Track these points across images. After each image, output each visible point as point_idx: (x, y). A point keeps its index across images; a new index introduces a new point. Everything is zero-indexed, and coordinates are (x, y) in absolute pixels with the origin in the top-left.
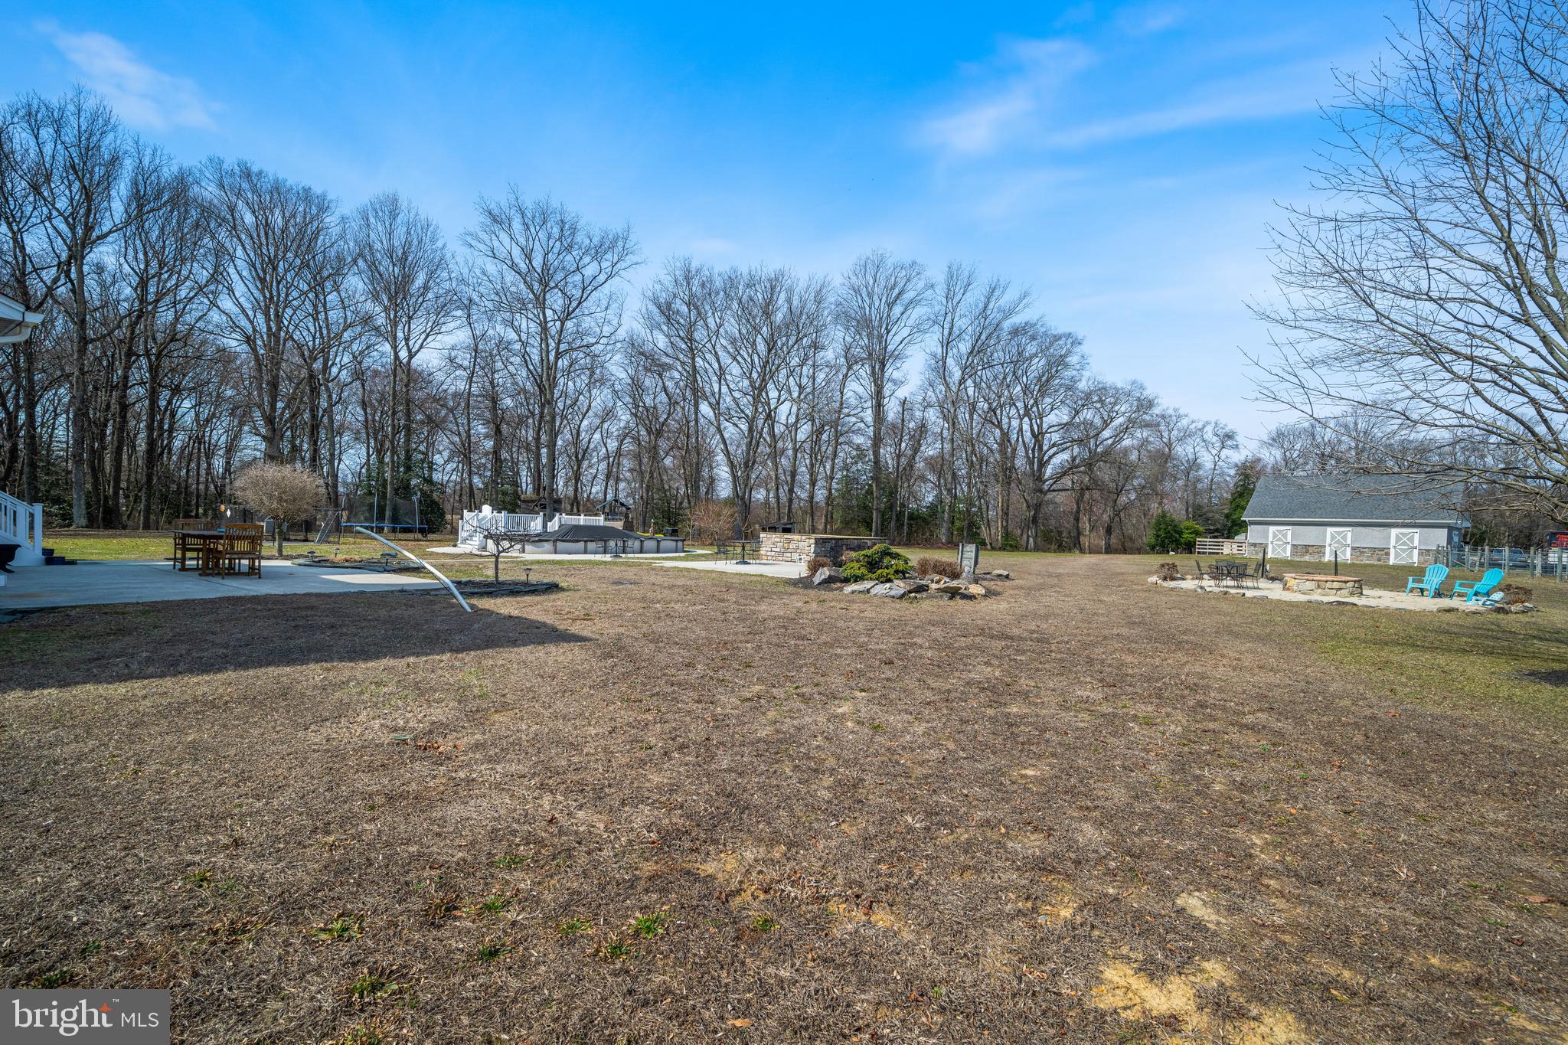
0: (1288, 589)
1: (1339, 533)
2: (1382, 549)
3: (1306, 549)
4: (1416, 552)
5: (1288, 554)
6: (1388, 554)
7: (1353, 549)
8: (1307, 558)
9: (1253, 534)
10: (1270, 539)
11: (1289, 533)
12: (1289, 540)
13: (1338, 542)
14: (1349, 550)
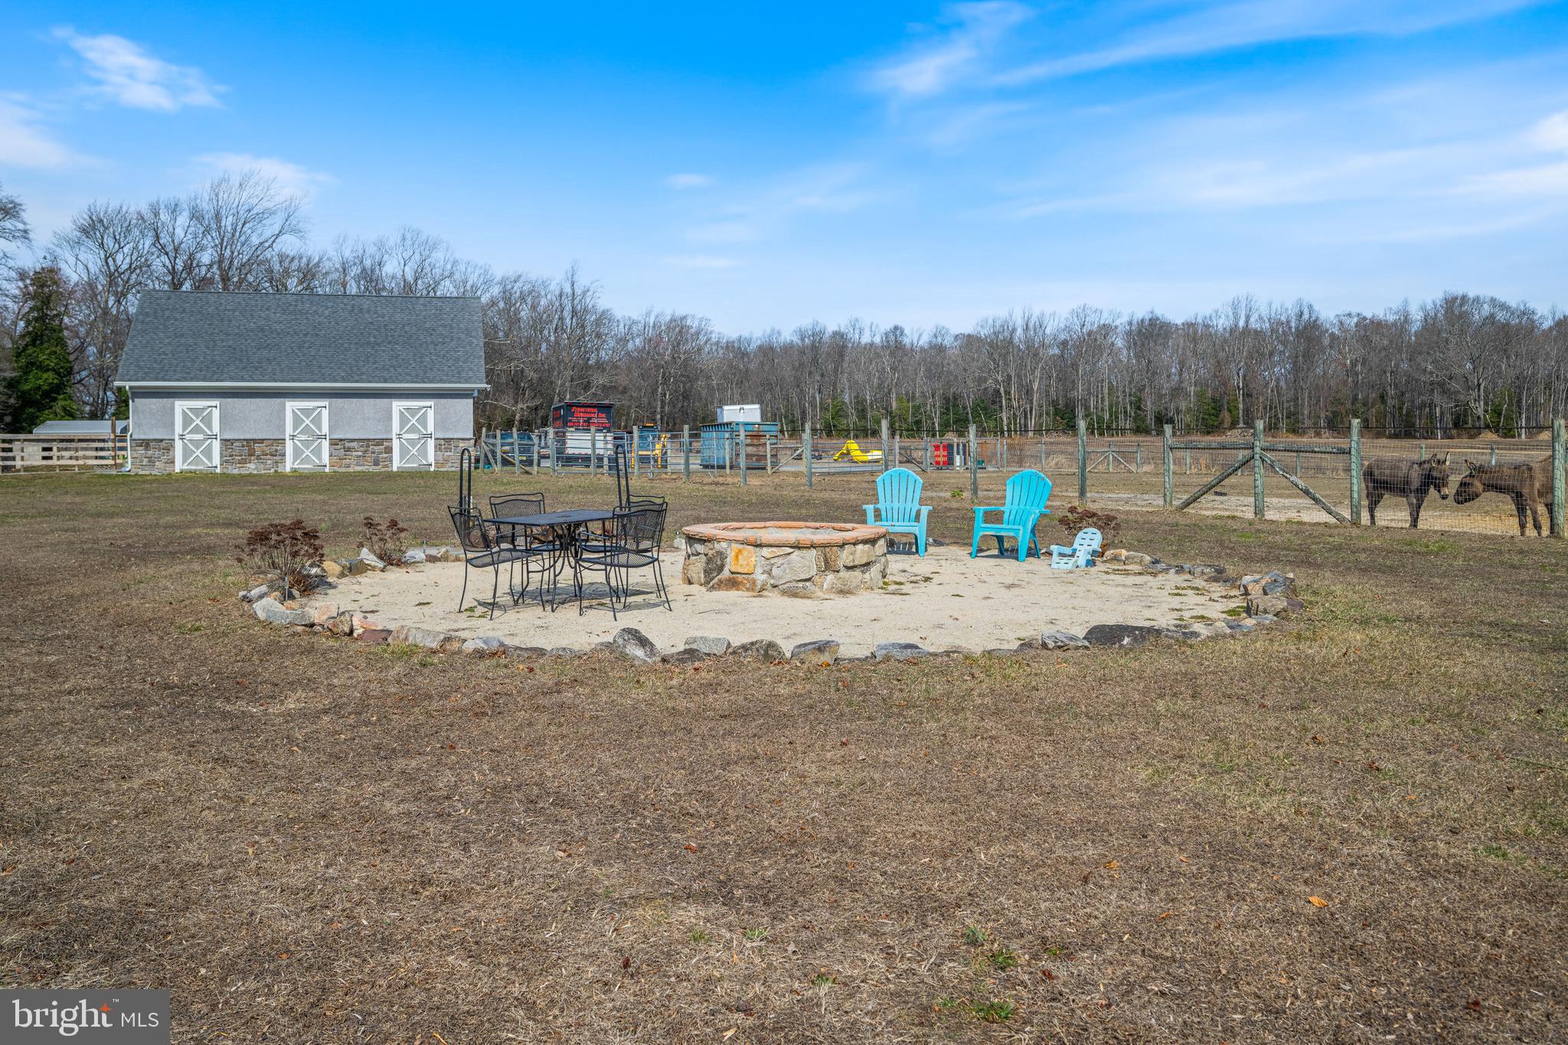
0: (733, 583)
1: (307, 412)
2: (380, 442)
3: (250, 447)
4: (431, 443)
5: (216, 460)
6: (389, 450)
7: (334, 443)
8: (252, 468)
9: (142, 418)
10: (178, 428)
11: (216, 413)
12: (216, 429)
13: (307, 430)
14: (326, 445)
